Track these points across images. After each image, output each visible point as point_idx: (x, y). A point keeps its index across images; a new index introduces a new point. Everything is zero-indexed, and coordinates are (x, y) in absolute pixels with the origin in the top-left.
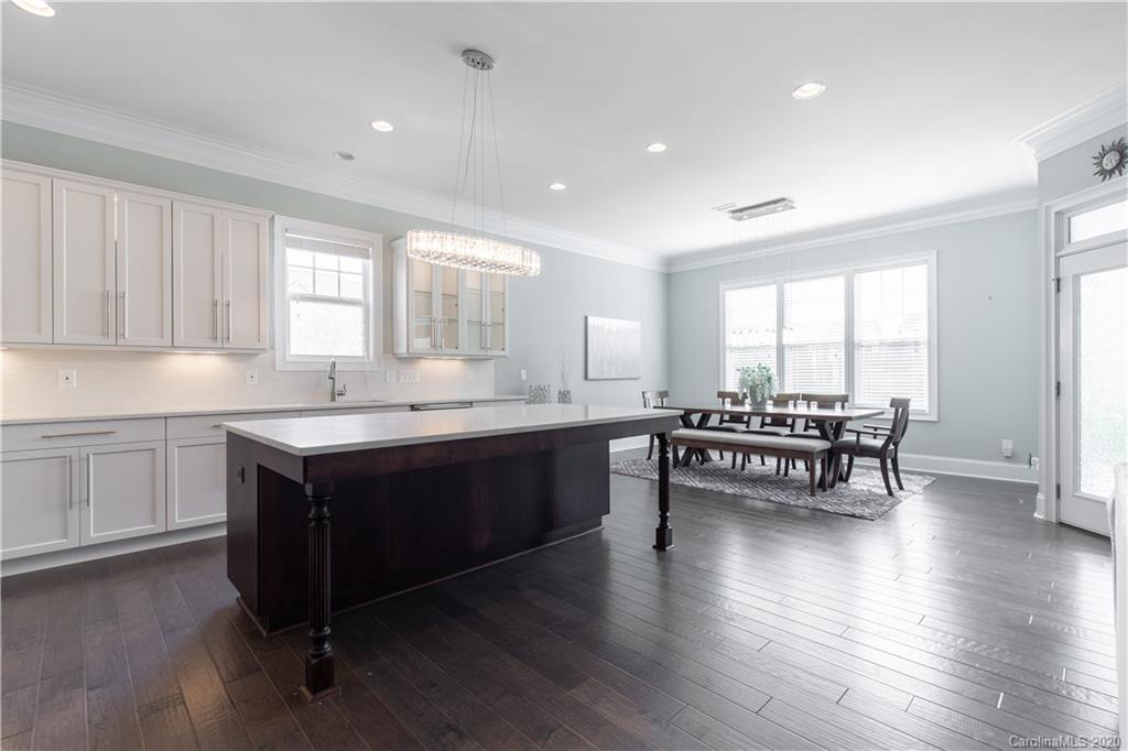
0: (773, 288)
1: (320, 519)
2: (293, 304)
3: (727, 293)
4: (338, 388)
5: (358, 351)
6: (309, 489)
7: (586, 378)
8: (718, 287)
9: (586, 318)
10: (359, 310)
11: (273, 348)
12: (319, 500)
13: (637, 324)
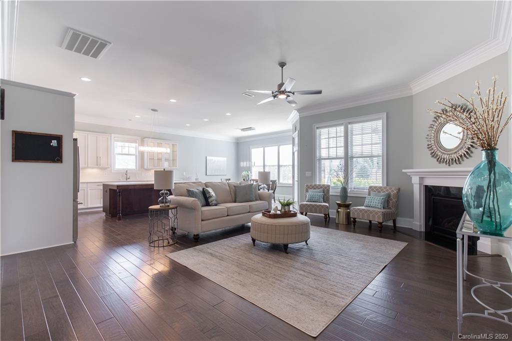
0: (262, 149)
1: (119, 195)
2: (116, 155)
3: (252, 149)
4: (128, 177)
5: (134, 167)
6: (118, 191)
7: (206, 175)
8: (249, 148)
9: (206, 157)
10: (134, 157)
11: (111, 167)
12: (119, 192)
13: (225, 159)
